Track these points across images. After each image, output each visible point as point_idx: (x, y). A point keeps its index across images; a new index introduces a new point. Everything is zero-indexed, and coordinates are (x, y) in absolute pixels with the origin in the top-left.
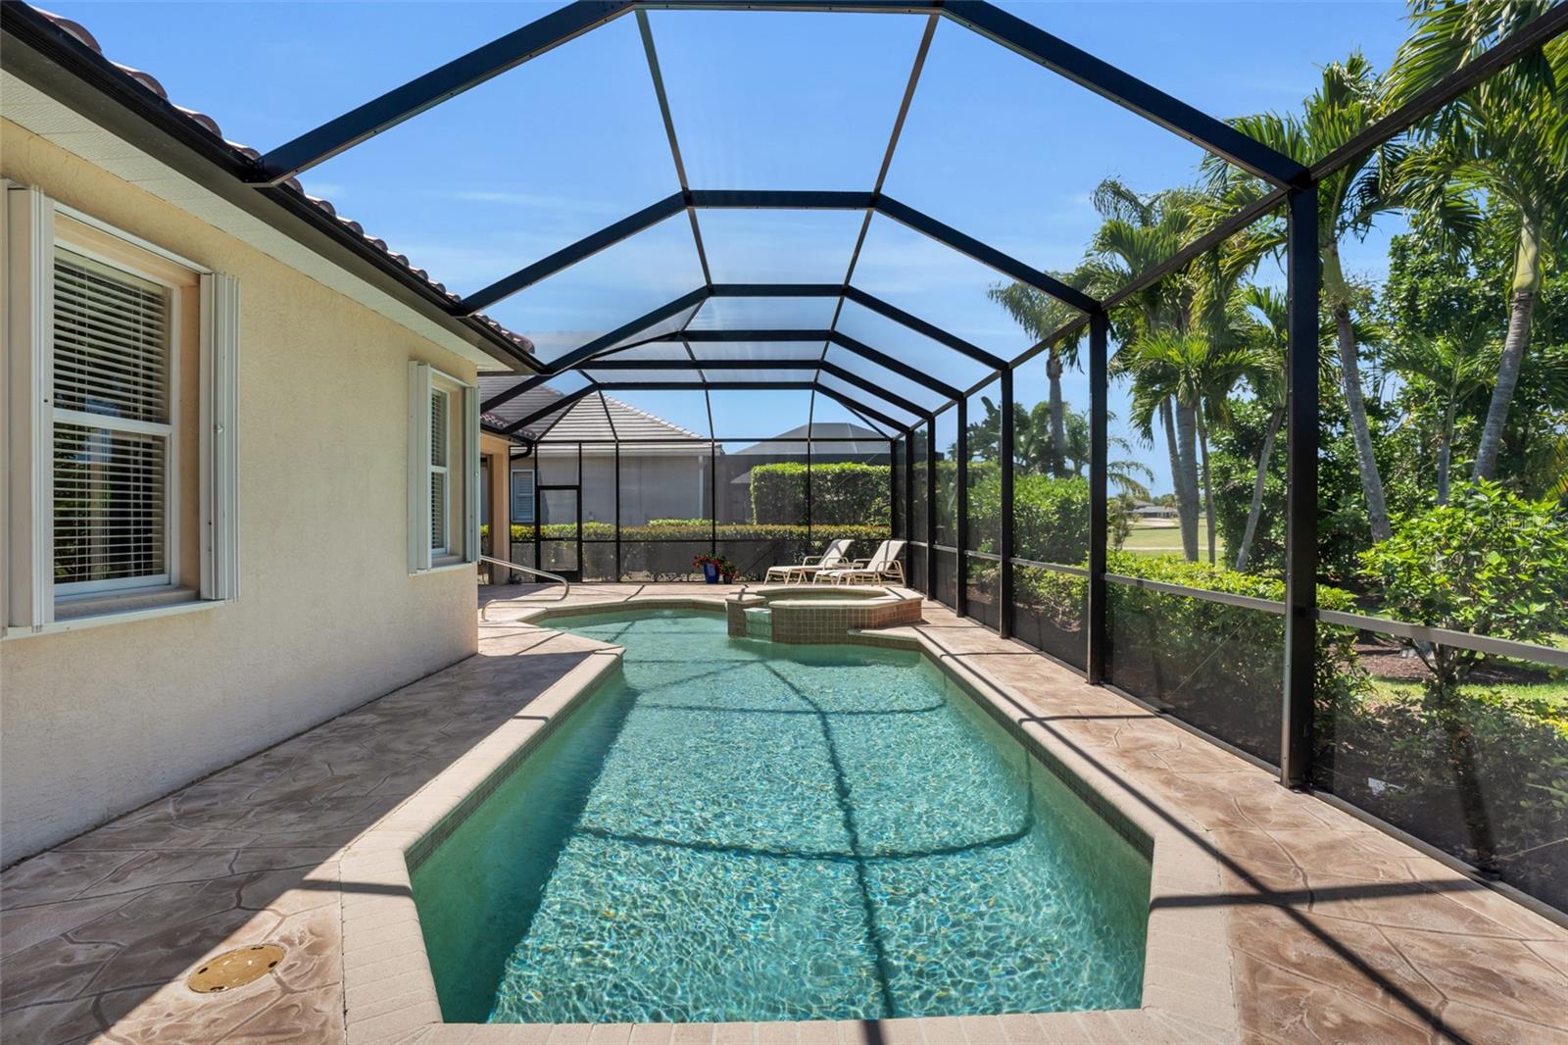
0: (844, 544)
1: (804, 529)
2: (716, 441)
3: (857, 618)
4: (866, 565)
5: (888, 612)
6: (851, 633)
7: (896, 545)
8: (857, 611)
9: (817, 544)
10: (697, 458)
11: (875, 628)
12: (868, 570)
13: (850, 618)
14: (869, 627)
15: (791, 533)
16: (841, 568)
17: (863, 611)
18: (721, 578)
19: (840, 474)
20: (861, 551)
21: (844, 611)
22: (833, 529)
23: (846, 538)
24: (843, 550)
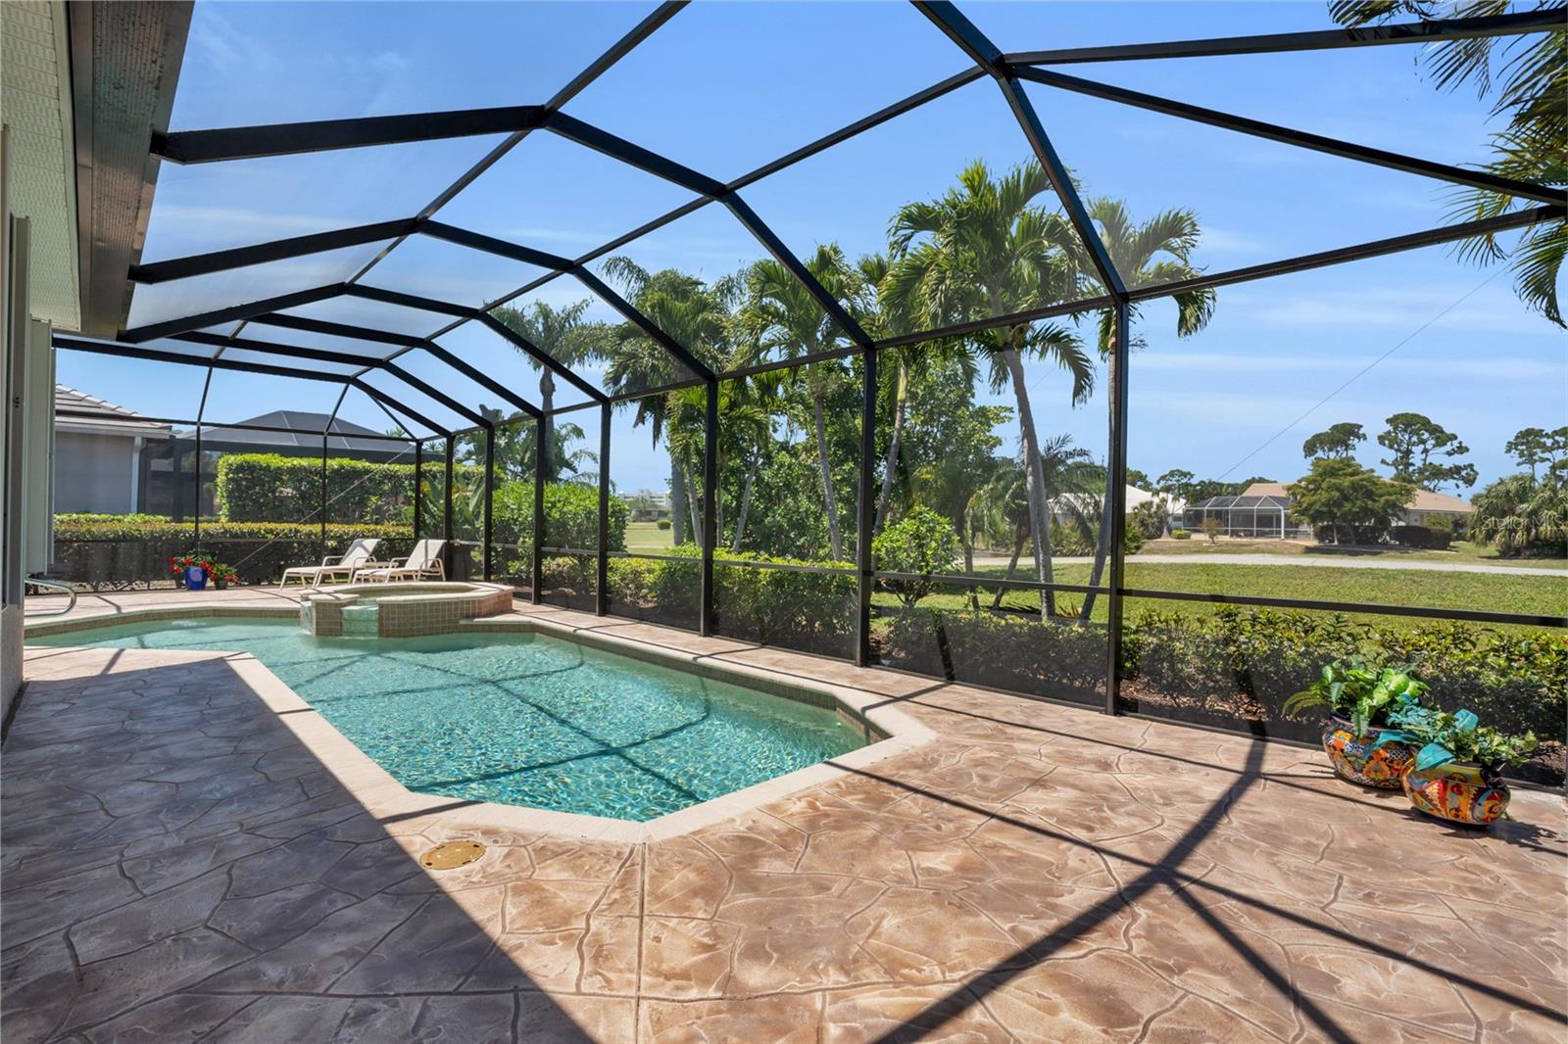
0: (371, 544)
1: (317, 528)
2: (203, 424)
3: (468, 609)
4: (402, 564)
5: (492, 602)
6: (463, 622)
7: (436, 545)
8: (468, 602)
9: (331, 543)
10: (133, 438)
11: (485, 616)
12: (406, 568)
13: (462, 609)
14: (479, 616)
15: (297, 531)
16: (368, 567)
17: (474, 602)
18: (210, 583)
19: (339, 470)
20: (393, 550)
21: (456, 603)
22: (351, 529)
23: (373, 537)
24: (371, 549)
